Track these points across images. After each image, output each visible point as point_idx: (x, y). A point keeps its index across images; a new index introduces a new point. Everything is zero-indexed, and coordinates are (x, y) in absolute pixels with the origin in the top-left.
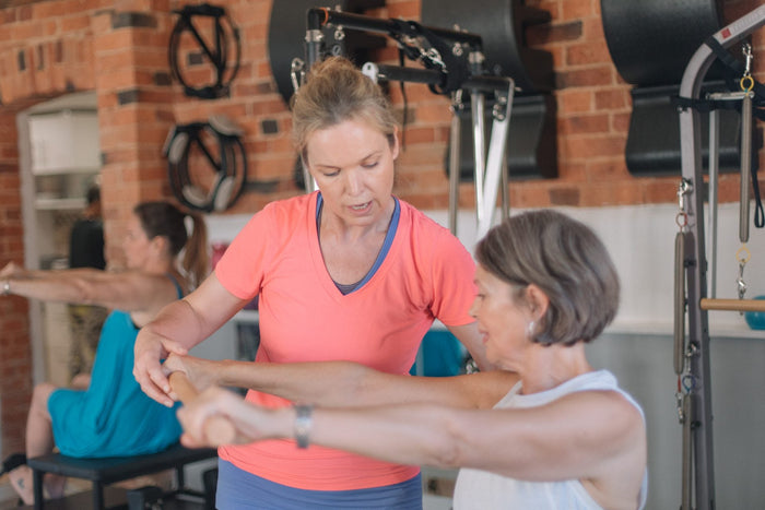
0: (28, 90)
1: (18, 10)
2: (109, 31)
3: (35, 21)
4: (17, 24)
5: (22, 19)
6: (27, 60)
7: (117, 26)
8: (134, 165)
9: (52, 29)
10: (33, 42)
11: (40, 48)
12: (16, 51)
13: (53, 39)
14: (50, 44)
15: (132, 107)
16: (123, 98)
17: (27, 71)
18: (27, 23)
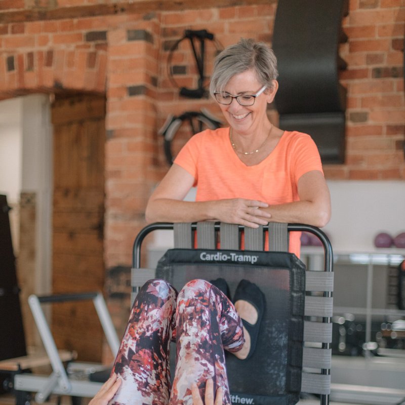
0: (16, 85)
1: (10, 26)
2: (124, 42)
3: (26, 34)
4: (9, 36)
5: (13, 32)
6: (16, 63)
7: (130, 39)
8: (139, 139)
9: (44, 41)
10: (23, 50)
11: (30, 55)
12: (5, 56)
13: (45, 49)
14: (40, 53)
15: (141, 98)
16: (133, 91)
17: (15, 71)
18: (18, 36)
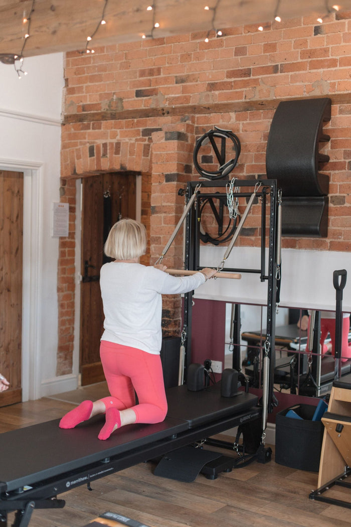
0: (95, 167)
1: (92, 123)
2: (163, 141)
3: (102, 130)
4: (91, 131)
5: (94, 129)
6: (95, 151)
7: (168, 139)
9: (114, 136)
11: (105, 145)
12: (88, 145)
13: (114, 141)
14: (111, 144)
15: (174, 184)
16: (169, 178)
17: (95, 157)
18: (97, 131)
